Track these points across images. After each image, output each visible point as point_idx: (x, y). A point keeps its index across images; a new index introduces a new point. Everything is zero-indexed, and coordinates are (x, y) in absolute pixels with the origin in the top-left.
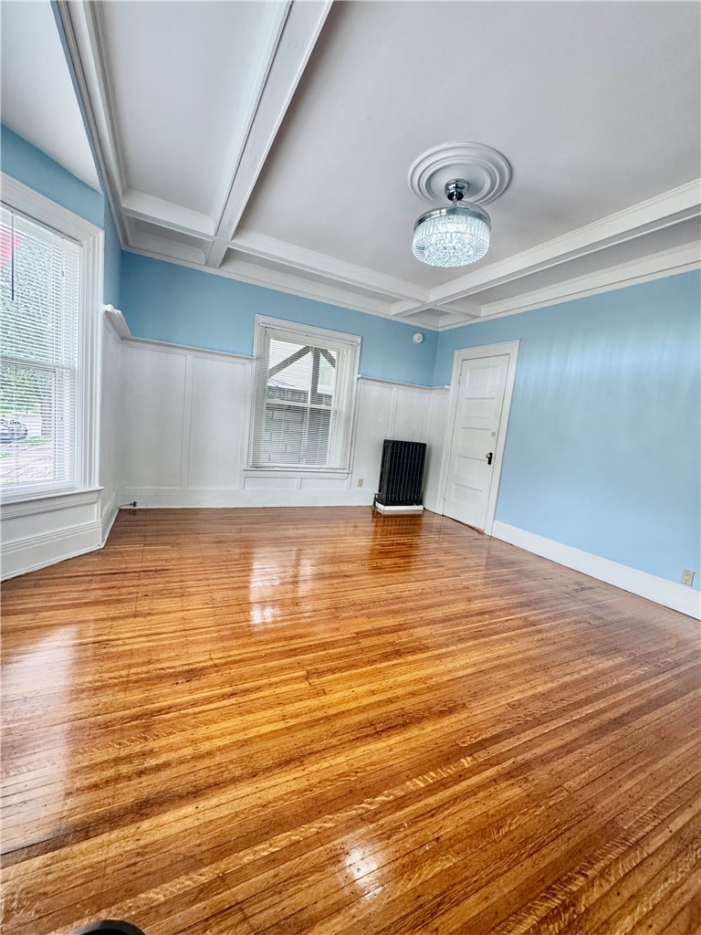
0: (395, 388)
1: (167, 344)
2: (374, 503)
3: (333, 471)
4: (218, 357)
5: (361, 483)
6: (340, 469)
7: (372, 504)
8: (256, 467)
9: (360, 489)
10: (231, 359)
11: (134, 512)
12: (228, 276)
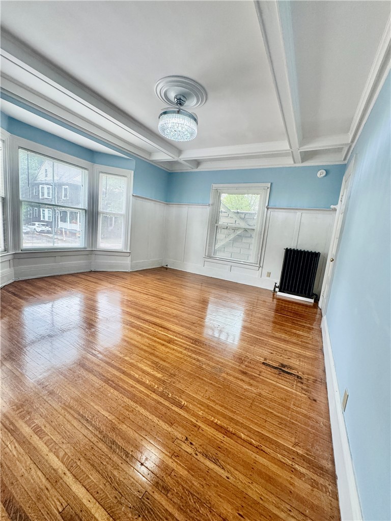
0: (299, 213)
1: (179, 204)
2: (275, 289)
3: (250, 264)
4: (196, 206)
5: (269, 274)
6: (255, 264)
7: (273, 289)
8: (210, 257)
9: (268, 278)
10: (201, 206)
11: (167, 269)
12: (202, 170)
